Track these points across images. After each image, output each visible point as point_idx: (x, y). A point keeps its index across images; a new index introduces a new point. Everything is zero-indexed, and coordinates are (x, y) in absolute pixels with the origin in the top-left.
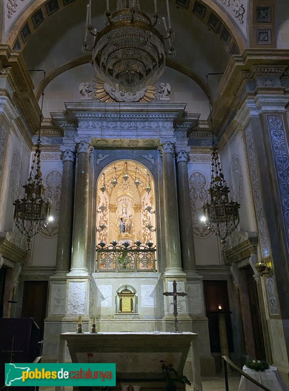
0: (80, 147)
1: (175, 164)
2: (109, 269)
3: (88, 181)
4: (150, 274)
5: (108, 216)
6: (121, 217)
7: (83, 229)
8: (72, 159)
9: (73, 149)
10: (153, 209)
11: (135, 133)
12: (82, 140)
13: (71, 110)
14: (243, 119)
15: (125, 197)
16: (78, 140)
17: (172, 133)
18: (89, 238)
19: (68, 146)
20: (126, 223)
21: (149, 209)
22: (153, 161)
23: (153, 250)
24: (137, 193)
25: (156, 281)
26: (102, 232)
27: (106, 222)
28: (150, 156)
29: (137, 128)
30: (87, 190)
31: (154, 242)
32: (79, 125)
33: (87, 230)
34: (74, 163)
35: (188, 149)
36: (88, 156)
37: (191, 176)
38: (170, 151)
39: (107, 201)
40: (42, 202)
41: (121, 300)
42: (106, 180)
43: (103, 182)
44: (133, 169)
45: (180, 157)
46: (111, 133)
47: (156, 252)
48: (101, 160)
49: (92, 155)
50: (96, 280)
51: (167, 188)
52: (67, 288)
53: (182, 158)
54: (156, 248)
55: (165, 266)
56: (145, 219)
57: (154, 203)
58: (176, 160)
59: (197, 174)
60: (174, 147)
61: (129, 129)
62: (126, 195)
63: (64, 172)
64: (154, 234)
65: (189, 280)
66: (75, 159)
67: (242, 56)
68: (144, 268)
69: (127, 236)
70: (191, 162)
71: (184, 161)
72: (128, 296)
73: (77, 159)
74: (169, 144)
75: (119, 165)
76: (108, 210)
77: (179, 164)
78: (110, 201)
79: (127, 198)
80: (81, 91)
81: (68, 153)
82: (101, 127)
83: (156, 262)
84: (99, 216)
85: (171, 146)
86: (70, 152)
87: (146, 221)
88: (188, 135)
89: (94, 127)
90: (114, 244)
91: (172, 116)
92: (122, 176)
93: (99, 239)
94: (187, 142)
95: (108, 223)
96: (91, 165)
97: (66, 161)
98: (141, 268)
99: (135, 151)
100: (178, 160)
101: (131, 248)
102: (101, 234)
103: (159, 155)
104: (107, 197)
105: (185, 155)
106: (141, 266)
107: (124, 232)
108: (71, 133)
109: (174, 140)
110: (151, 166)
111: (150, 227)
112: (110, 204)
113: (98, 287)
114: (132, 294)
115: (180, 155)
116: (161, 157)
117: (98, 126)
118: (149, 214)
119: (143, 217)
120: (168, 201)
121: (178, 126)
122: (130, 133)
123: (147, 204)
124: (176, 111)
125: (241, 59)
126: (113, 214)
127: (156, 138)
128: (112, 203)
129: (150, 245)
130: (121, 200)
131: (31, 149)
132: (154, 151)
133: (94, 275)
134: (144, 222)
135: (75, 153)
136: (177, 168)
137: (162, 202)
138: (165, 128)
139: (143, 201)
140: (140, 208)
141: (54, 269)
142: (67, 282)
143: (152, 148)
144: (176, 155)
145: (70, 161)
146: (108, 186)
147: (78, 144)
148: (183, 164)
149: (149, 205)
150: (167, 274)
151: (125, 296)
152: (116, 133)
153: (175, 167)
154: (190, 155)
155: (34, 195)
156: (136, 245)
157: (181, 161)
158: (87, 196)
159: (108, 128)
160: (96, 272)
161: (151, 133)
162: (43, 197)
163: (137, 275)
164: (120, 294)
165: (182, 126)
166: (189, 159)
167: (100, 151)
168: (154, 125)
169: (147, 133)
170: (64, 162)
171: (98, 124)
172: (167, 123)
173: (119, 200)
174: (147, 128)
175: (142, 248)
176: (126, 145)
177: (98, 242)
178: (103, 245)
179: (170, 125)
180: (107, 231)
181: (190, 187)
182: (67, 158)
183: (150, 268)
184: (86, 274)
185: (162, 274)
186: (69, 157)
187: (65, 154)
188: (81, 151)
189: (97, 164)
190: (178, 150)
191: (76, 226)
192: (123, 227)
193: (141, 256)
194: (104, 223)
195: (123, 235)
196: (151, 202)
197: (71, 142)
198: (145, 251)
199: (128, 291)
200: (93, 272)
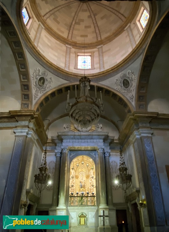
1: (104, 157)
2: (75, 205)
3: (66, 165)
4: (93, 207)
5: (75, 181)
6: (80, 181)
7: (64, 186)
8: (60, 156)
9: (60, 151)
10: (95, 177)
11: (87, 144)
12: (64, 147)
13: (60, 135)
14: (133, 139)
16: (62, 147)
17: (102, 144)
18: (66, 191)
19: (58, 150)
20: (83, 184)
21: (93, 177)
22: (94, 156)
24: (88, 170)
25: (96, 210)
26: (72, 188)
27: (74, 183)
28: (93, 154)
29: (88, 142)
30: (66, 169)
31: (95, 192)
32: (63, 141)
33: (65, 187)
34: (61, 158)
35: (110, 151)
36: (67, 154)
37: (111, 163)
38: (102, 152)
39: (75, 174)
40: (47, 175)
41: (80, 219)
42: (74, 164)
43: (73, 166)
44: (86, 159)
45: (106, 154)
46: (77, 144)
47: (95, 197)
48: (72, 155)
49: (69, 154)
50: (69, 210)
51: (101, 167)
52: (57, 214)
53: (107, 155)
54: (95, 195)
55: (99, 203)
56: (91, 182)
57: (95, 174)
58: (104, 155)
59: (113, 162)
60: (104, 150)
61: (84, 142)
63: (56, 161)
64: (95, 189)
65: (110, 210)
66: (61, 156)
67: (133, 114)
68: (90, 205)
69: (83, 190)
70: (111, 156)
71: (108, 156)
72: (83, 217)
73: (62, 156)
74: (101, 149)
75: (80, 158)
76: (75, 178)
77: (106, 157)
78: (76, 174)
79: (83, 172)
80: (64, 128)
81: (58, 153)
82: (73, 142)
83: (96, 202)
84: (71, 181)
85: (102, 150)
86: (59, 153)
87: (91, 183)
88: (110, 145)
89: (70, 142)
90: (77, 194)
91: (103, 137)
92: (81, 163)
93: (71, 191)
94: (109, 148)
95: (75, 184)
96: (68, 158)
97: (57, 157)
98: (89, 205)
99: (87, 152)
100: (105, 156)
101: (85, 195)
102: (72, 189)
103: (97, 153)
104: (74, 172)
105: (108, 153)
106: (89, 204)
107: (82, 188)
108: (59, 145)
109: (103, 147)
110: (94, 158)
111: (93, 186)
112: (75, 175)
113: (70, 213)
114: (85, 217)
115: (106, 153)
116: (98, 154)
117: (71, 142)
118: (93, 180)
119: (90, 181)
120: (101, 173)
121: (105, 141)
122: (85, 144)
123: (92, 175)
124: (104, 135)
125: (132, 115)
126: (77, 180)
127: (96, 146)
128: (77, 174)
129: (93, 194)
130: (81, 173)
131: (43, 152)
132: (95, 152)
133: (69, 208)
134: (90, 183)
135: (61, 153)
136: (105, 159)
137: (98, 174)
138: (100, 142)
139: (90, 174)
140: (89, 177)
141: (51, 205)
142: (57, 211)
143: (94, 150)
144: (105, 153)
146: (75, 167)
147: (62, 149)
148: (107, 157)
149: (93, 176)
150: (100, 207)
151: (82, 217)
152: (79, 144)
153: (104, 158)
154: (111, 153)
155: (43, 172)
156: (87, 194)
157: (106, 156)
158: (66, 172)
159: (76, 142)
160: (69, 206)
161: (94, 144)
162: (47, 173)
163: (87, 207)
164: (80, 217)
165: (107, 141)
166: (110, 155)
167: (72, 152)
168: (95, 141)
169: (92, 144)
170: (56, 157)
171: (71, 141)
172: (101, 140)
174: (92, 142)
175: (89, 195)
176: (83, 149)
177: (70, 193)
178: (72, 194)
179: (102, 141)
180: (74, 187)
181: (111, 167)
182: (58, 155)
183: (93, 204)
184: (65, 208)
185: (98, 207)
187: (57, 154)
188: (64, 152)
189: (70, 158)
190: (105, 151)
191: (61, 186)
192: (81, 186)
193: (89, 199)
194: (73, 184)
195: (81, 189)
196: (94, 174)
197: (60, 148)
198: (90, 197)
199: (83, 215)
200: (68, 206)
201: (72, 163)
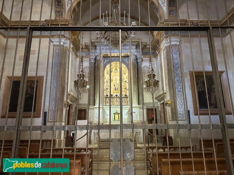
0: (97, 57)
1: (136, 63)
5: (109, 84)
6: (114, 85)
8: (94, 62)
10: (127, 82)
12: (98, 54)
13: (93, 42)
14: (163, 47)
15: (116, 76)
16: (96, 55)
17: (135, 50)
21: (125, 82)
22: (127, 62)
23: (127, 98)
28: (126, 60)
31: (128, 94)
32: (97, 48)
34: (95, 63)
35: (142, 57)
37: (143, 68)
38: (134, 58)
40: (85, 81)
41: (115, 116)
42: (108, 69)
43: (107, 71)
44: (119, 65)
48: (106, 62)
49: (102, 60)
50: (105, 109)
52: (94, 111)
53: (139, 60)
56: (124, 85)
58: (137, 61)
59: (146, 67)
60: (136, 56)
62: (116, 75)
63: (91, 67)
64: (128, 91)
65: (141, 108)
67: (163, 22)
69: (117, 92)
70: (143, 62)
71: (140, 62)
72: (117, 114)
73: (96, 62)
74: (134, 56)
75: (114, 64)
76: (109, 82)
77: (138, 63)
79: (117, 76)
81: (92, 59)
82: (106, 49)
83: (128, 102)
88: (142, 50)
91: (136, 43)
93: (106, 93)
94: (142, 54)
96: (102, 65)
97: (92, 62)
100: (138, 61)
101: (118, 96)
108: (93, 51)
109: (136, 54)
110: (126, 64)
111: (126, 89)
113: (106, 111)
115: (139, 59)
117: (104, 49)
121: (138, 47)
122: (118, 51)
123: (125, 79)
124: (137, 41)
125: (162, 23)
127: (129, 54)
129: (126, 95)
131: (77, 58)
132: (128, 58)
135: (95, 59)
136: (137, 65)
138: (132, 48)
141: (89, 104)
142: (94, 109)
143: (127, 56)
144: (137, 59)
145: (93, 63)
146: (109, 72)
152: (112, 51)
154: (143, 59)
155: (82, 78)
159: (109, 49)
161: (126, 51)
164: (114, 114)
167: (105, 58)
168: (128, 47)
172: (133, 46)
173: (113, 77)
174: (125, 49)
176: (116, 56)
178: (107, 95)
179: (134, 47)
180: (109, 90)
181: (143, 72)
182: (92, 61)
183: (126, 104)
184: (101, 107)
186: (93, 61)
187: (91, 60)
188: (98, 59)
189: (104, 64)
190: (138, 57)
192: (115, 88)
195: (115, 91)
196: (127, 78)
197: (93, 55)
198: (124, 98)
199: (117, 112)
200: (104, 106)
201: (106, 69)
